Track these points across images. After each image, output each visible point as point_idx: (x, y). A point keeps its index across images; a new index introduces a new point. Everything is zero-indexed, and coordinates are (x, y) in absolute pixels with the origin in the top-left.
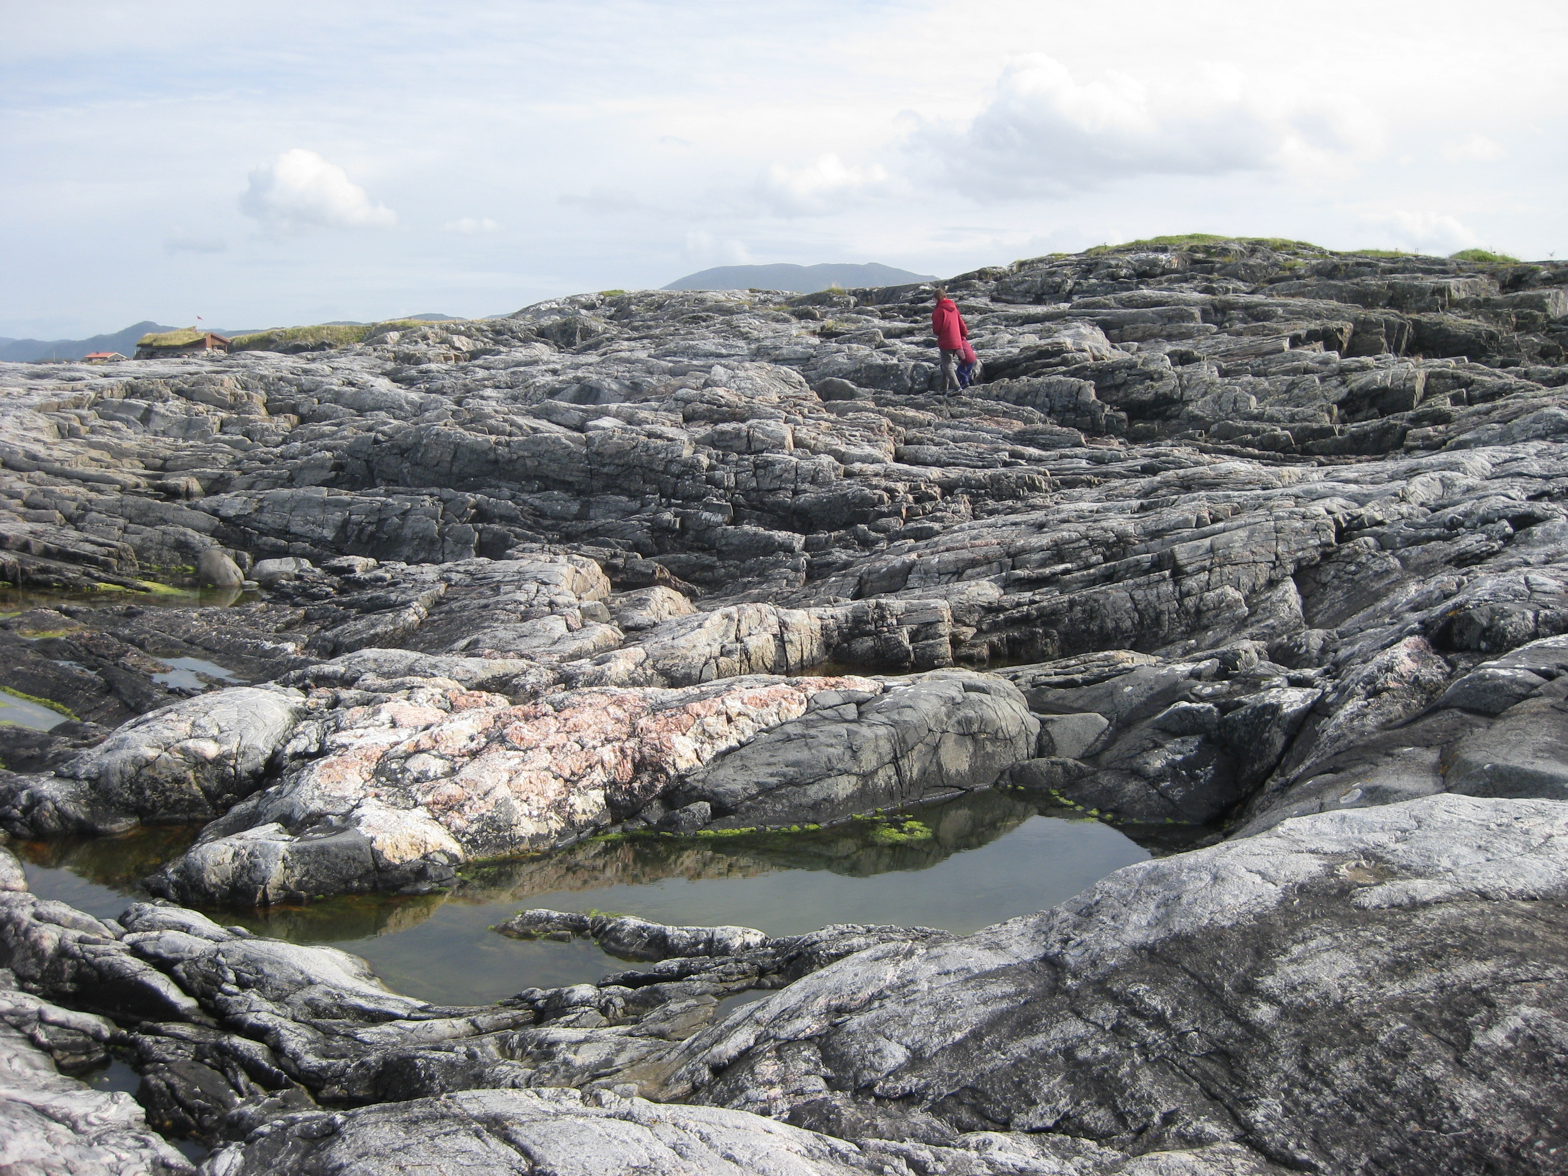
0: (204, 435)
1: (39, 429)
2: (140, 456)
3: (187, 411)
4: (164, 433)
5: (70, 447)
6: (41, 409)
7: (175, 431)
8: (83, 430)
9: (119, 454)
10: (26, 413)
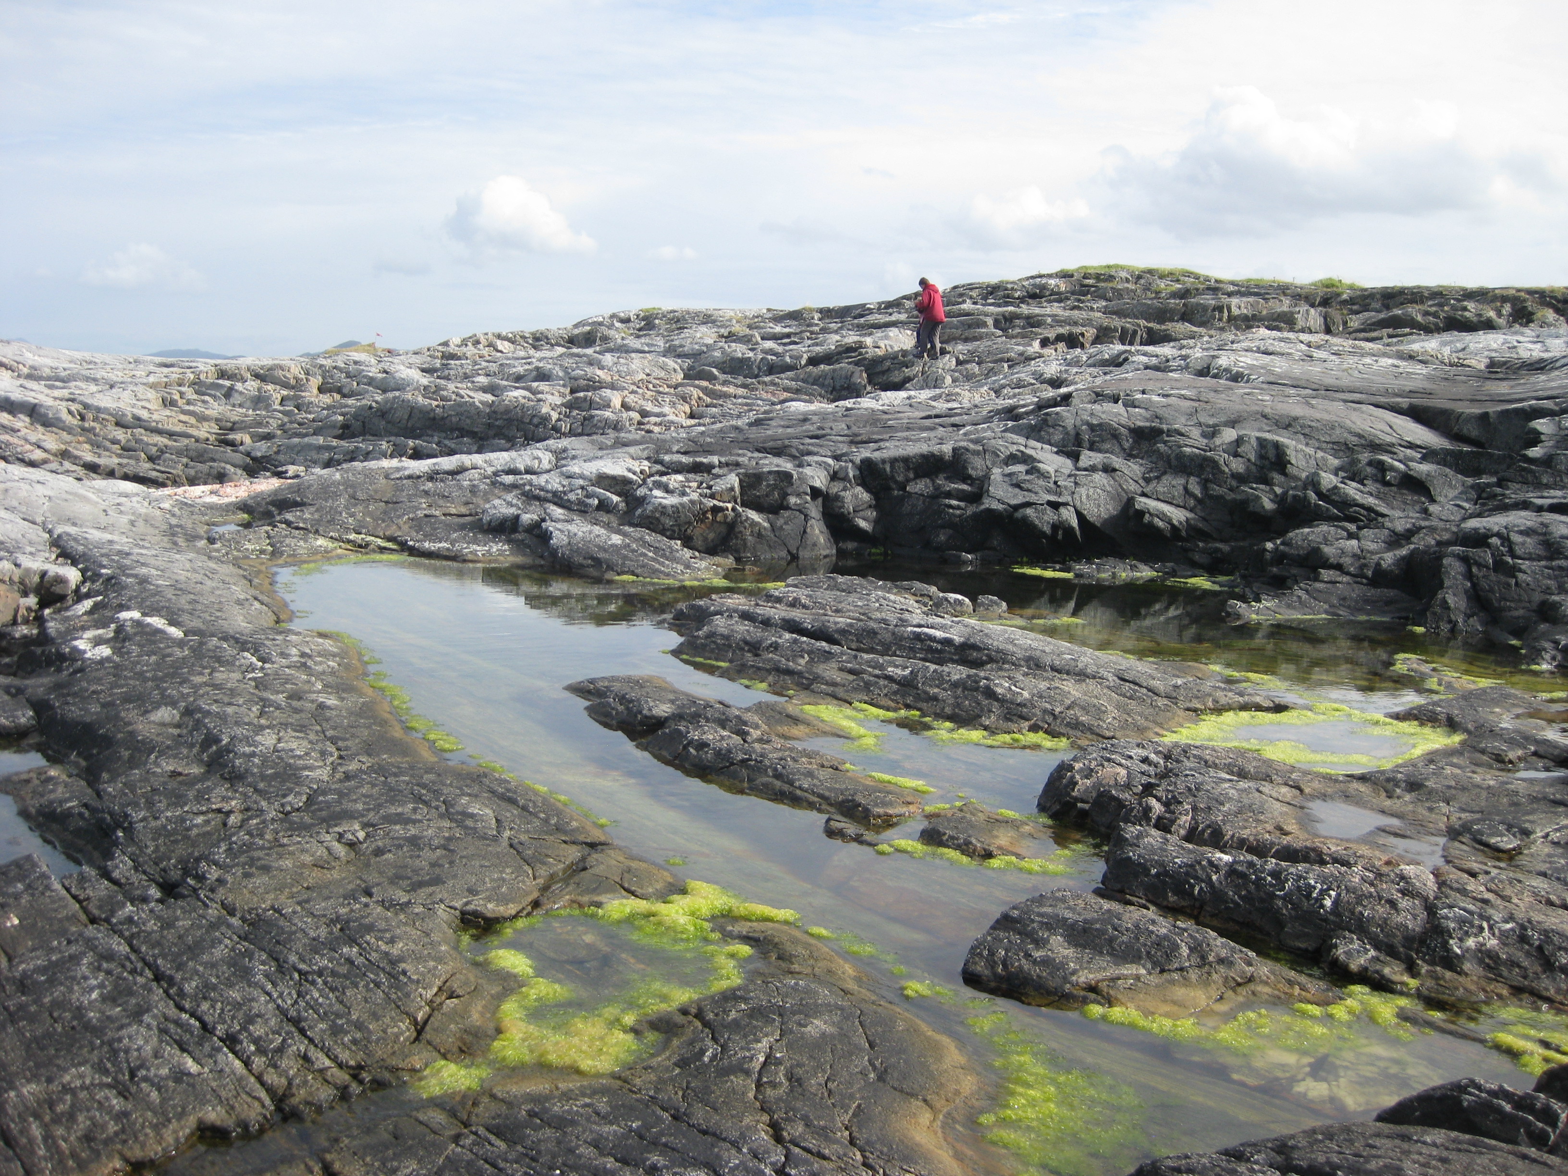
0: (267, 407)
1: (148, 400)
2: (217, 420)
3: (259, 390)
4: (240, 406)
5: (168, 413)
6: (153, 386)
7: (248, 404)
8: (181, 402)
9: (202, 418)
10: (140, 389)
